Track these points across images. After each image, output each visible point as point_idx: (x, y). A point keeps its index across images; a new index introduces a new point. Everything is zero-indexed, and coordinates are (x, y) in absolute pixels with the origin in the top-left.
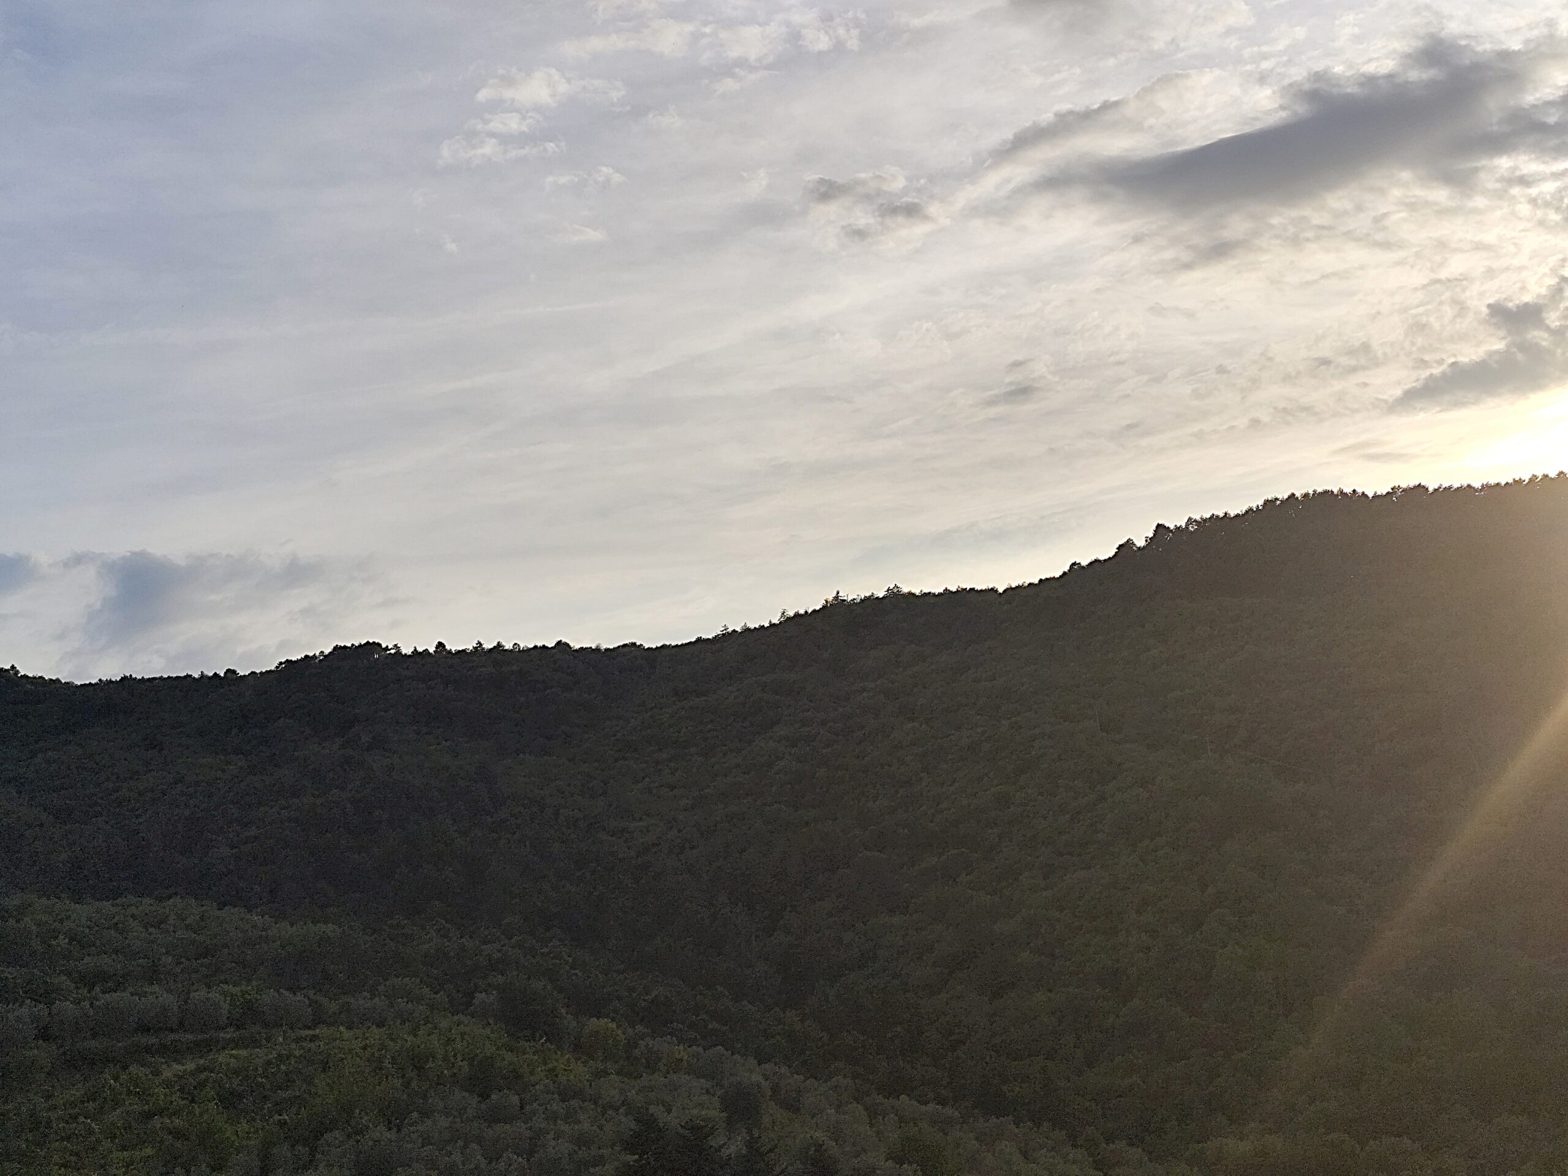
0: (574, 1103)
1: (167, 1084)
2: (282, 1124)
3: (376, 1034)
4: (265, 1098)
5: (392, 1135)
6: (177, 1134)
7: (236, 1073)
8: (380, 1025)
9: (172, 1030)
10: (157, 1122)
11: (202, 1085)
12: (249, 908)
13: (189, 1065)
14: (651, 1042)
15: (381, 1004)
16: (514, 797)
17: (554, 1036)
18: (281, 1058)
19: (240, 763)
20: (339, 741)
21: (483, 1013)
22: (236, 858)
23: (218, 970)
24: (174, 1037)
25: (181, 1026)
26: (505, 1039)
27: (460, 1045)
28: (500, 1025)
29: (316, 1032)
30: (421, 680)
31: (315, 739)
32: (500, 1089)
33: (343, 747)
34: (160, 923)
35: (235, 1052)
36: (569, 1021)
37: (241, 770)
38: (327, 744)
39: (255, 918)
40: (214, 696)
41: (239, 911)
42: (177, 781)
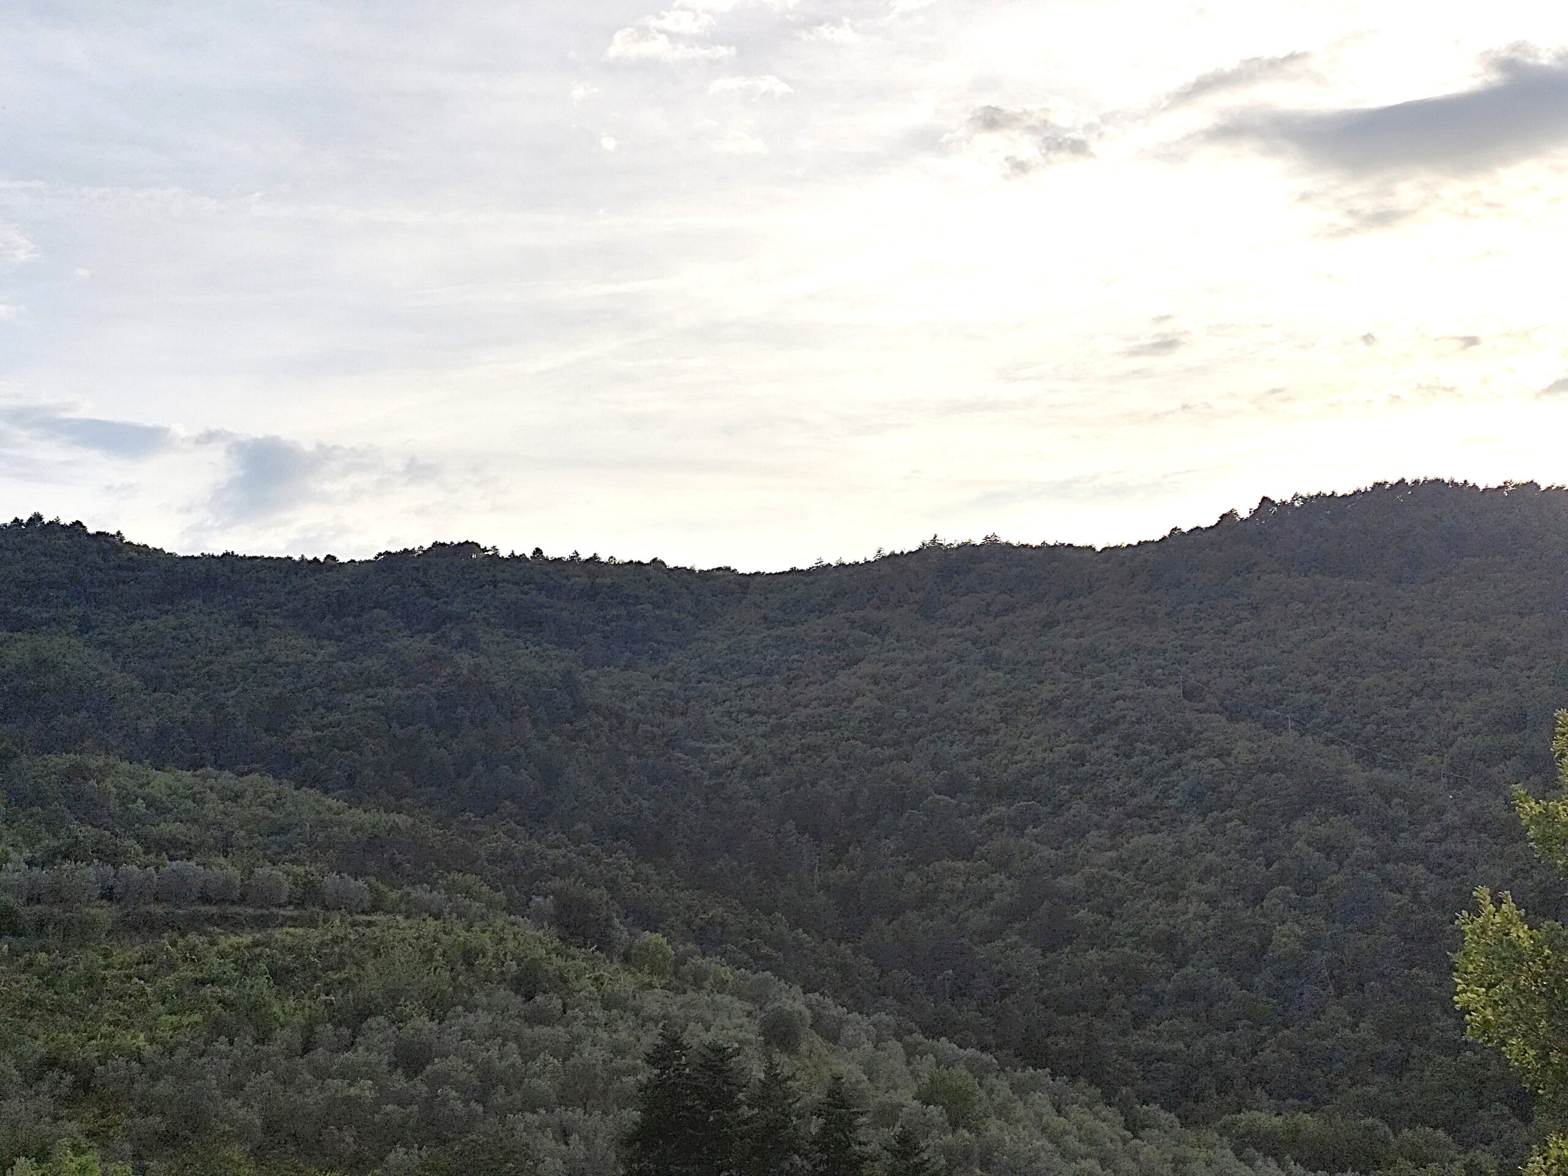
0: (616, 1012)
2: (329, 1005)
3: (432, 925)
5: (434, 1025)
6: (226, 1004)
7: (291, 950)
8: (438, 917)
9: (233, 903)
10: (207, 990)
11: (257, 958)
12: (326, 792)
13: (247, 939)
14: (699, 960)
15: (439, 896)
16: (596, 708)
17: (605, 944)
18: (335, 941)
19: (331, 648)
20: (430, 636)
21: (538, 918)
22: (319, 740)
23: (289, 848)
24: (231, 910)
25: (243, 899)
26: (557, 942)
27: (511, 945)
28: (554, 930)
29: (374, 918)
30: (516, 583)
31: (407, 632)
32: (545, 992)
33: (433, 642)
34: (237, 797)
35: (292, 930)
36: (621, 932)
37: (332, 655)
38: (418, 638)
39: (330, 801)
40: (312, 580)
41: (315, 793)
42: (268, 660)
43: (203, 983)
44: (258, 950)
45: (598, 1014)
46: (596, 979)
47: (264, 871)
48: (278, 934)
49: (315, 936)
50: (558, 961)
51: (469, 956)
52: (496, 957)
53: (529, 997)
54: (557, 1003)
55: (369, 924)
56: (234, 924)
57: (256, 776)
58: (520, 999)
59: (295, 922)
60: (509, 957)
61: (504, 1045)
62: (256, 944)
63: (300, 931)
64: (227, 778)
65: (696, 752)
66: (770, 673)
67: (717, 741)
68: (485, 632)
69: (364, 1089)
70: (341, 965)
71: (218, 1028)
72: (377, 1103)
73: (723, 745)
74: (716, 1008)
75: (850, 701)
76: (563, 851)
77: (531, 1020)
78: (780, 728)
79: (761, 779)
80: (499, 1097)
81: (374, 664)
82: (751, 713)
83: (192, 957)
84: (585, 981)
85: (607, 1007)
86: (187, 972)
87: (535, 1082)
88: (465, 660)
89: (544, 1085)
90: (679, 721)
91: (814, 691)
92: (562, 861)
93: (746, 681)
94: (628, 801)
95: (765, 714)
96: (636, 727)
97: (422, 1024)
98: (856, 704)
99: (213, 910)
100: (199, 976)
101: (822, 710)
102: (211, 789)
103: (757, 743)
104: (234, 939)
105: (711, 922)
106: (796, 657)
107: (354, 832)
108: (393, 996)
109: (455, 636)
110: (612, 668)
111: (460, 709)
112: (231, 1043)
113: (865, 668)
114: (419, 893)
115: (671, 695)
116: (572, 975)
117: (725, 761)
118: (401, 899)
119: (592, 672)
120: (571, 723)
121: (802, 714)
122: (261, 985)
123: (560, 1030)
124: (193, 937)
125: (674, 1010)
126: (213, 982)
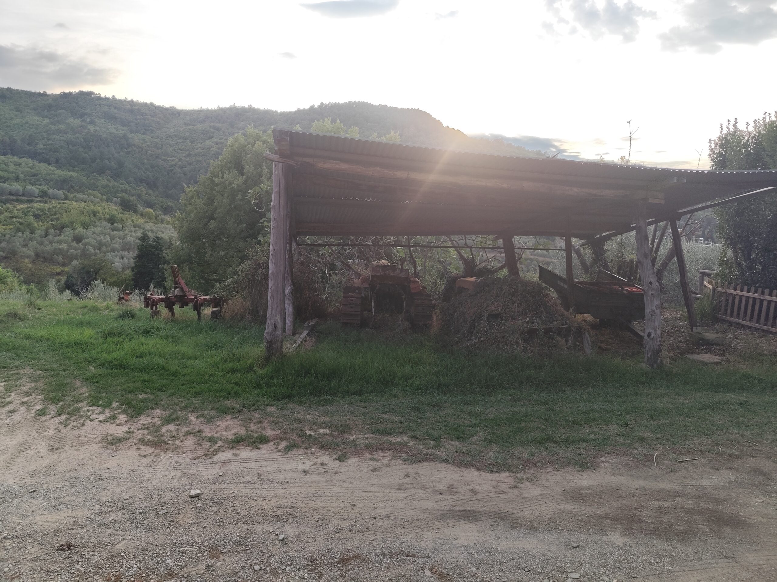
0: (137, 228)
1: (18, 210)
2: (52, 224)
3: (83, 204)
4: (48, 217)
5: (84, 231)
6: (20, 223)
7: (40, 209)
8: (85, 202)
9: (20, 196)
10: (14, 220)
11: (29, 211)
12: (49, 164)
13: (25, 206)
14: (163, 216)
15: (85, 197)
16: (134, 145)
17: (135, 211)
18: (53, 207)
19: (47, 121)
20: (80, 119)
21: (116, 203)
22: (45, 149)
23: (38, 180)
24: (21, 198)
25: (23, 195)
26: (121, 210)
27: (107, 210)
28: (120, 207)
29: (65, 202)
30: (108, 106)
31: (73, 118)
32: (117, 223)
33: (81, 121)
34: (19, 165)
35: (40, 204)
36: (140, 208)
37: (48, 123)
38: (76, 120)
39: (50, 167)
40: (39, 99)
41: (46, 165)
42: (27, 123)
43: (13, 217)
44: (29, 209)
45: (133, 229)
46: (132, 220)
47: (29, 187)
48: (35, 205)
49: (47, 206)
50: (121, 215)
51: (95, 213)
52: (103, 213)
53: (112, 224)
54: (121, 226)
55: (64, 203)
56: (21, 202)
57: (25, 158)
58: (109, 224)
59: (40, 202)
60: (106, 213)
61: (105, 236)
62: (29, 207)
63: (42, 204)
64: (15, 159)
65: (164, 160)
66: (186, 139)
67: (171, 157)
68: (98, 120)
69: (65, 246)
70: (55, 214)
71: (18, 230)
72: (68, 250)
73: (173, 158)
74: (166, 228)
75: (210, 148)
76: (124, 186)
77: (113, 230)
78: (189, 155)
79: (184, 169)
80: (104, 248)
81: (62, 127)
82: (181, 150)
83: (8, 210)
84: (129, 220)
85: (135, 227)
86: (7, 214)
87: (114, 245)
88: (92, 128)
89: (117, 246)
90: (160, 151)
91: (199, 145)
92: (124, 188)
93: (179, 141)
94: (144, 172)
95: (185, 150)
96: (147, 152)
97: (80, 230)
98: (211, 150)
99: (14, 198)
100: (11, 216)
101: (201, 151)
102: (11, 162)
103: (183, 158)
104: (22, 206)
105: (168, 206)
106: (194, 135)
107: (59, 177)
108: (72, 223)
109: (88, 120)
110: (139, 134)
111: (91, 143)
112: (23, 233)
113: (214, 140)
114: (80, 196)
115: (157, 143)
116: (125, 219)
117: (173, 163)
118: (74, 197)
119: (133, 135)
120: (127, 149)
121: (196, 151)
122: (31, 219)
123: (121, 233)
124: (8, 205)
125: (154, 228)
126: (16, 218)
